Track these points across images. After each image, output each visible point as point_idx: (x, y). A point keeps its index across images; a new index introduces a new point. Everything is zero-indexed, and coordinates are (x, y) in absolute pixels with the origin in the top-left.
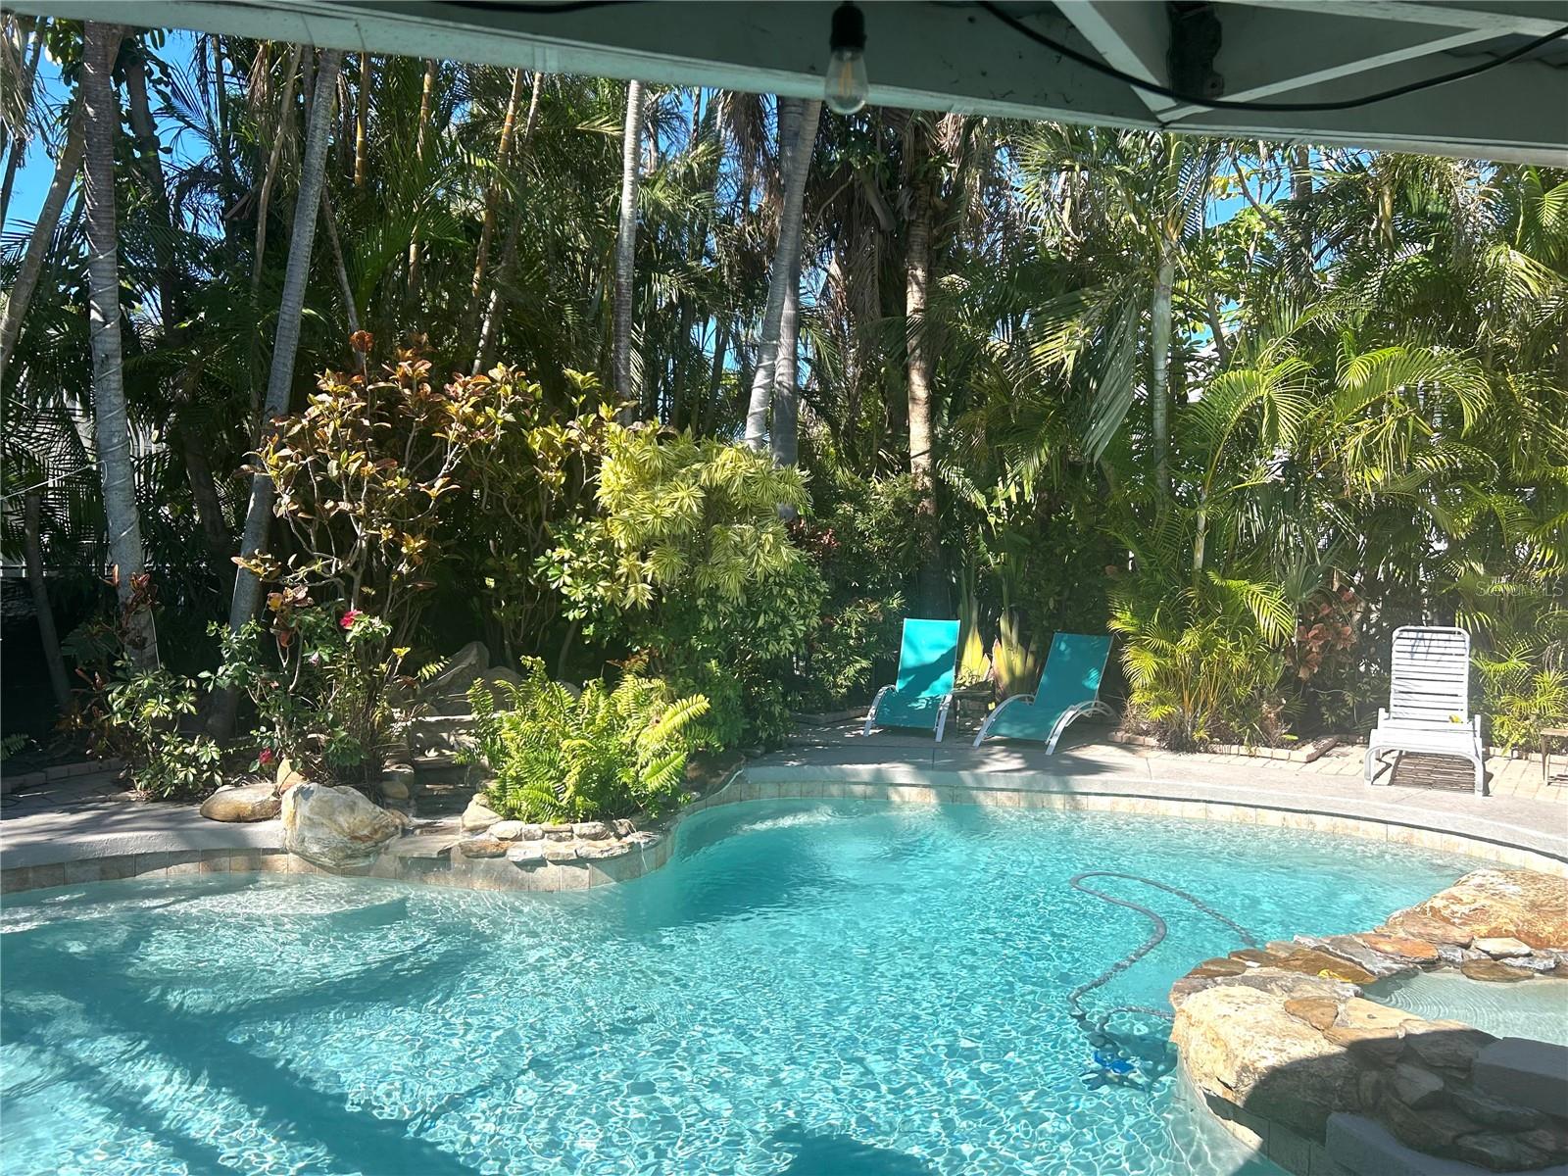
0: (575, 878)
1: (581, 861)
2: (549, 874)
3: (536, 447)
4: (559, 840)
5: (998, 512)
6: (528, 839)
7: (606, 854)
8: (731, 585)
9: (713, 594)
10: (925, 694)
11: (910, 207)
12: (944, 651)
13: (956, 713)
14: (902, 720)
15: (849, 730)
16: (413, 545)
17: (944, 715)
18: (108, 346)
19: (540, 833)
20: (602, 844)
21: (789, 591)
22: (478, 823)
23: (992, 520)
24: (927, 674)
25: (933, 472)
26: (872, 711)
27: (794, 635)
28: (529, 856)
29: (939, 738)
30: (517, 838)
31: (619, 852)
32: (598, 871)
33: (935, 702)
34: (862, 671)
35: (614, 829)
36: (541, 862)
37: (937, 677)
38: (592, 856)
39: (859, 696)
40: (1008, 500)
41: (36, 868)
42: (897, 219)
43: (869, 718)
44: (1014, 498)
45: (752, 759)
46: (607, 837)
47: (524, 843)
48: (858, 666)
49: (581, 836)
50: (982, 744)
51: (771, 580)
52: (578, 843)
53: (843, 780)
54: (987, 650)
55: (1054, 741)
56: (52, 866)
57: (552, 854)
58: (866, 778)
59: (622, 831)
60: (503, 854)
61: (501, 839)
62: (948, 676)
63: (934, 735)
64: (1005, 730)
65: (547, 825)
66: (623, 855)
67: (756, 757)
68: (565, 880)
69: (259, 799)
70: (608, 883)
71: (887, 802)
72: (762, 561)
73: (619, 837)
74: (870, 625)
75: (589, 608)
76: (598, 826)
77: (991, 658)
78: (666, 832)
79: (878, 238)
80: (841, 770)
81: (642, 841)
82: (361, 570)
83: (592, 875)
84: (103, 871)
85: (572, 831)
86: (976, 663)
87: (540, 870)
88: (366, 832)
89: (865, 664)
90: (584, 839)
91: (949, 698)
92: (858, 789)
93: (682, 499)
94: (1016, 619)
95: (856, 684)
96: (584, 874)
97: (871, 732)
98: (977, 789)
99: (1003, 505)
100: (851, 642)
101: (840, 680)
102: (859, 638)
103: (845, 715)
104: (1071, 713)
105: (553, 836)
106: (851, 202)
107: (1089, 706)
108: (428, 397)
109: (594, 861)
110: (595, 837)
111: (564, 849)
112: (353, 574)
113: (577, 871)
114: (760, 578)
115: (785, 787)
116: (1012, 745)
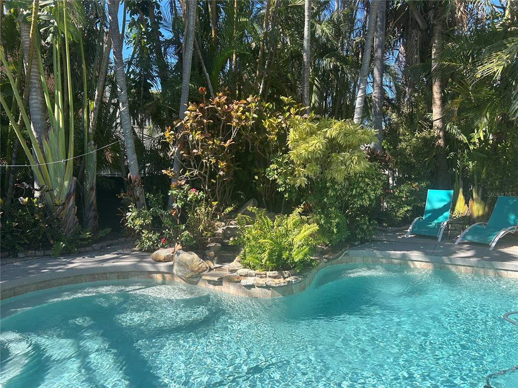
0: (265, 292)
1: (268, 287)
2: (256, 291)
3: (266, 126)
4: (261, 277)
5: (474, 144)
6: (250, 276)
7: (277, 285)
8: (339, 177)
9: (333, 181)
10: (436, 221)
11: (433, 18)
12: (445, 203)
13: (448, 230)
14: (423, 231)
15: (400, 235)
16: (222, 164)
17: (442, 230)
18: (123, 100)
19: (254, 274)
20: (277, 281)
21: (367, 180)
22: (233, 269)
23: (471, 147)
24: (437, 213)
25: (443, 129)
26: (411, 228)
27: (369, 197)
28: (248, 284)
29: (439, 240)
30: (246, 276)
31: (283, 284)
32: (274, 291)
33: (439, 224)
34: (408, 211)
35: (283, 275)
36: (253, 286)
37: (442, 214)
38: (272, 285)
39: (406, 221)
40: (479, 139)
41: (98, 274)
42: (428, 23)
43: (409, 230)
44: (482, 139)
45: (352, 246)
46: (280, 278)
47: (249, 278)
48: (406, 209)
49: (270, 277)
50: (459, 244)
51: (358, 175)
52: (268, 279)
53: (389, 257)
54: (467, 203)
55: (494, 244)
56: (103, 273)
57: (257, 283)
58: (399, 256)
59: (286, 276)
60: (240, 282)
61: (240, 275)
62: (447, 214)
63: (437, 239)
64: (469, 238)
65: (257, 271)
66: (284, 286)
67: (355, 246)
68: (262, 294)
69: (167, 254)
70: (279, 296)
71: (408, 267)
72: (353, 167)
73: (285, 278)
74: (412, 192)
75: (286, 187)
76: (276, 273)
77: (468, 206)
78: (305, 277)
79: (419, 33)
80: (389, 253)
81: (293, 280)
82: (208, 174)
83: (272, 293)
84: (118, 276)
85: (266, 274)
86: (461, 208)
87: (253, 289)
88: (196, 269)
89: (409, 208)
90: (271, 278)
91: (445, 223)
92: (396, 261)
93: (316, 144)
94: (481, 190)
95: (405, 216)
96: (269, 292)
97: (410, 236)
98: (450, 264)
99: (477, 141)
100: (403, 199)
101: (398, 214)
102: (407, 197)
103: (401, 228)
104: (503, 232)
105: (259, 276)
106: (408, 20)
107: (514, 228)
108: (226, 110)
109: (273, 287)
110: (275, 277)
111: (262, 281)
112: (205, 175)
113: (267, 291)
114: (352, 174)
115: (365, 259)
116: (472, 244)
